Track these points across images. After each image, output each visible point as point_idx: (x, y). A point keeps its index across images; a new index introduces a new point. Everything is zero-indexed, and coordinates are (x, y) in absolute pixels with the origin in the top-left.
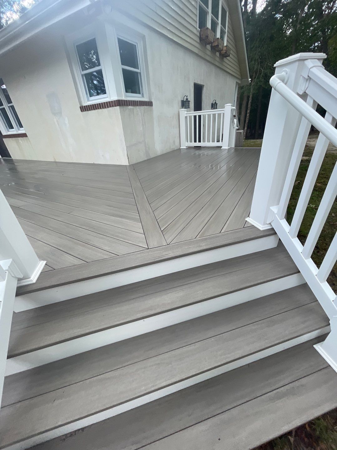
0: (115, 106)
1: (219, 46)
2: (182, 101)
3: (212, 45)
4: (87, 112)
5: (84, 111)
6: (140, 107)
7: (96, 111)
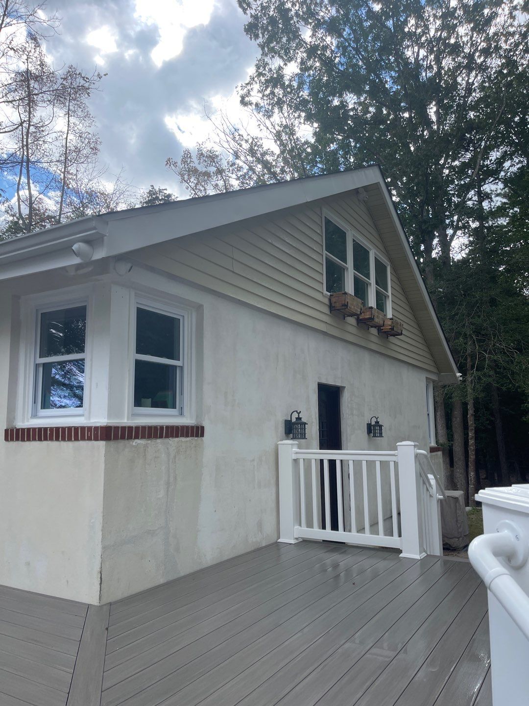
0: (96, 439)
1: (373, 319)
2: (286, 421)
3: (358, 317)
4: (20, 443)
5: (12, 440)
6: (167, 440)
7: (45, 443)
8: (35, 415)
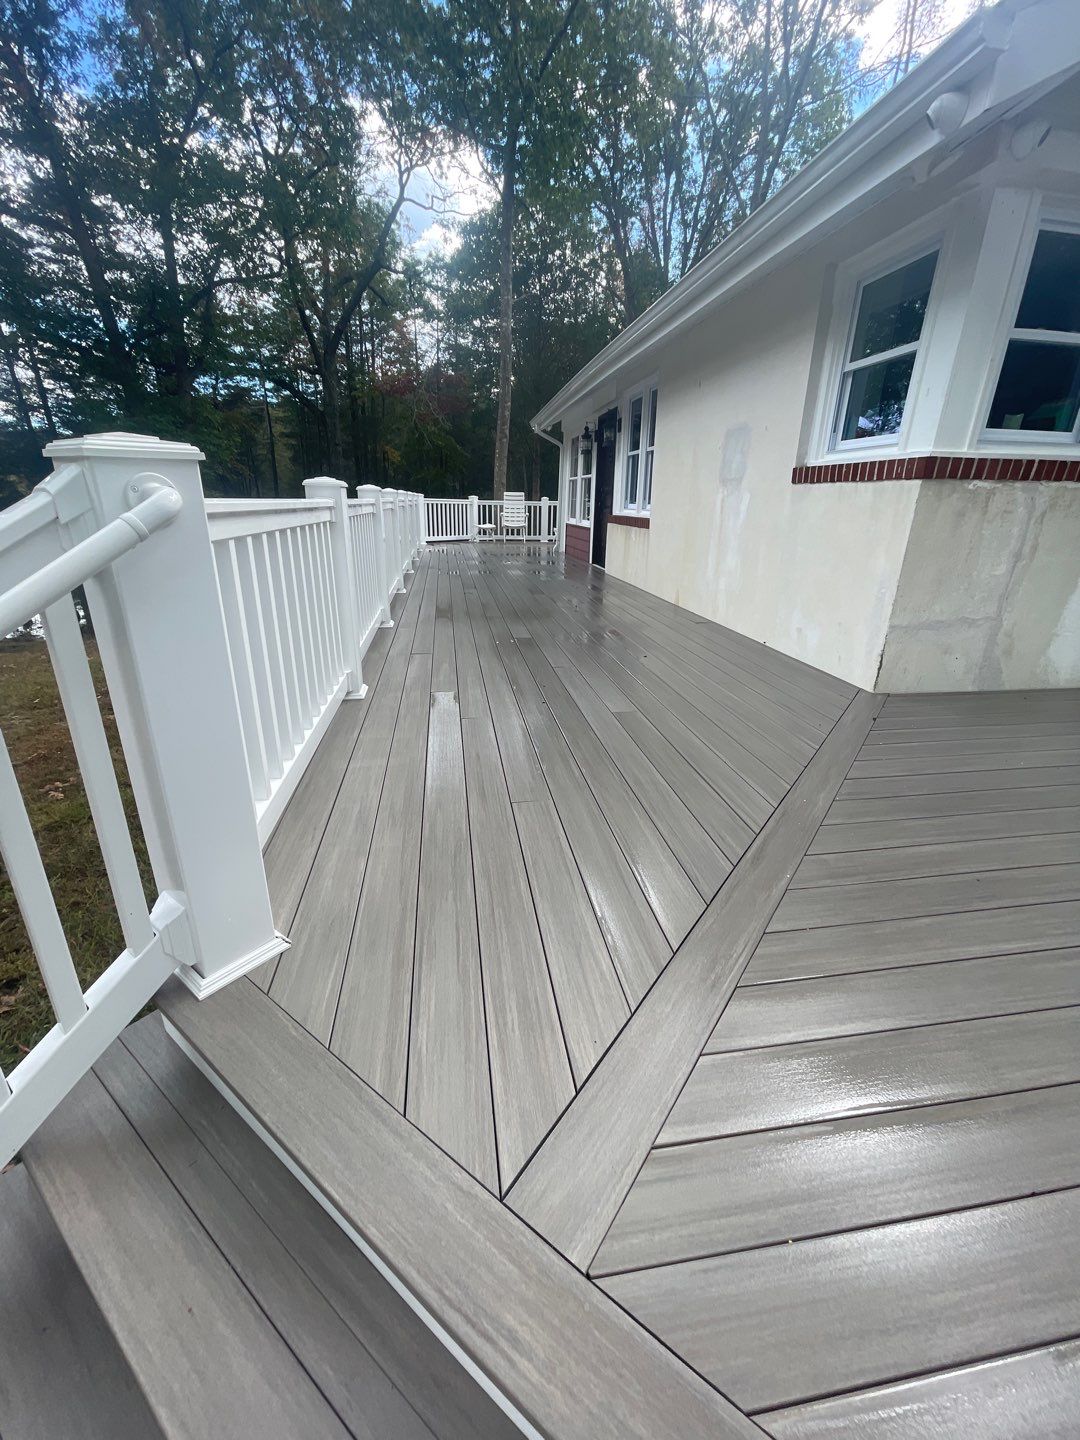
0: (909, 477)
5: (800, 482)
8: (832, 449)
